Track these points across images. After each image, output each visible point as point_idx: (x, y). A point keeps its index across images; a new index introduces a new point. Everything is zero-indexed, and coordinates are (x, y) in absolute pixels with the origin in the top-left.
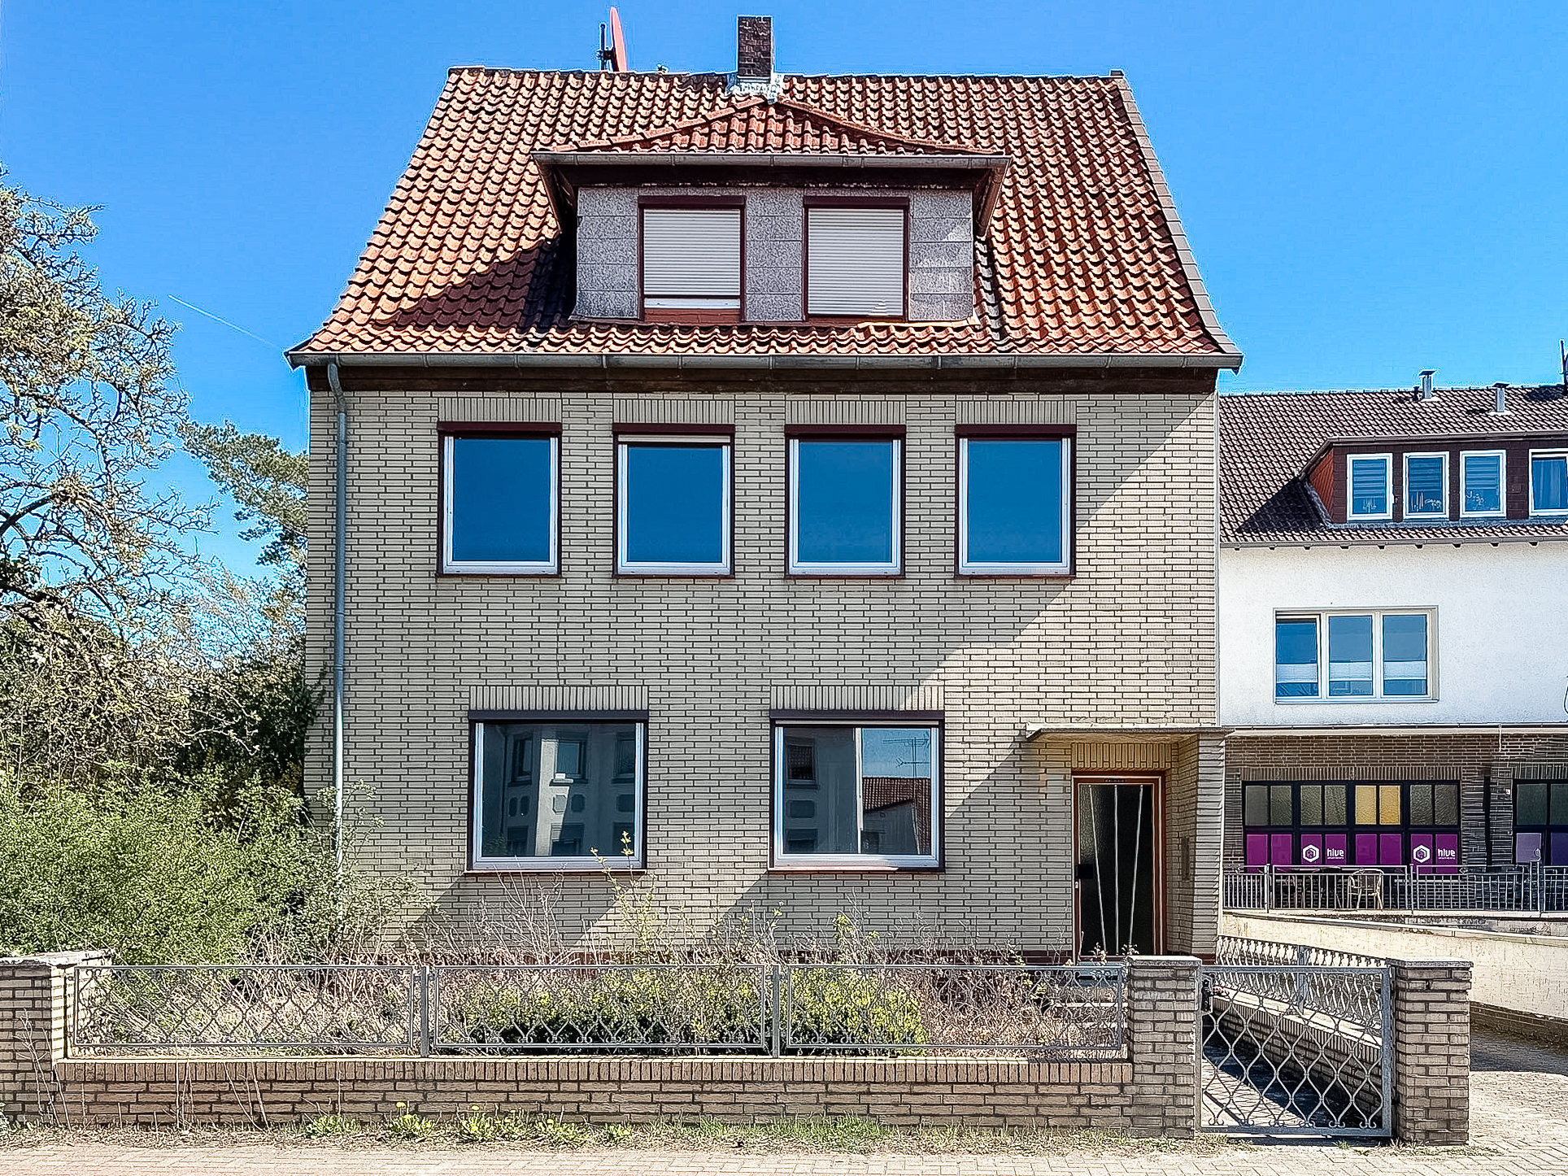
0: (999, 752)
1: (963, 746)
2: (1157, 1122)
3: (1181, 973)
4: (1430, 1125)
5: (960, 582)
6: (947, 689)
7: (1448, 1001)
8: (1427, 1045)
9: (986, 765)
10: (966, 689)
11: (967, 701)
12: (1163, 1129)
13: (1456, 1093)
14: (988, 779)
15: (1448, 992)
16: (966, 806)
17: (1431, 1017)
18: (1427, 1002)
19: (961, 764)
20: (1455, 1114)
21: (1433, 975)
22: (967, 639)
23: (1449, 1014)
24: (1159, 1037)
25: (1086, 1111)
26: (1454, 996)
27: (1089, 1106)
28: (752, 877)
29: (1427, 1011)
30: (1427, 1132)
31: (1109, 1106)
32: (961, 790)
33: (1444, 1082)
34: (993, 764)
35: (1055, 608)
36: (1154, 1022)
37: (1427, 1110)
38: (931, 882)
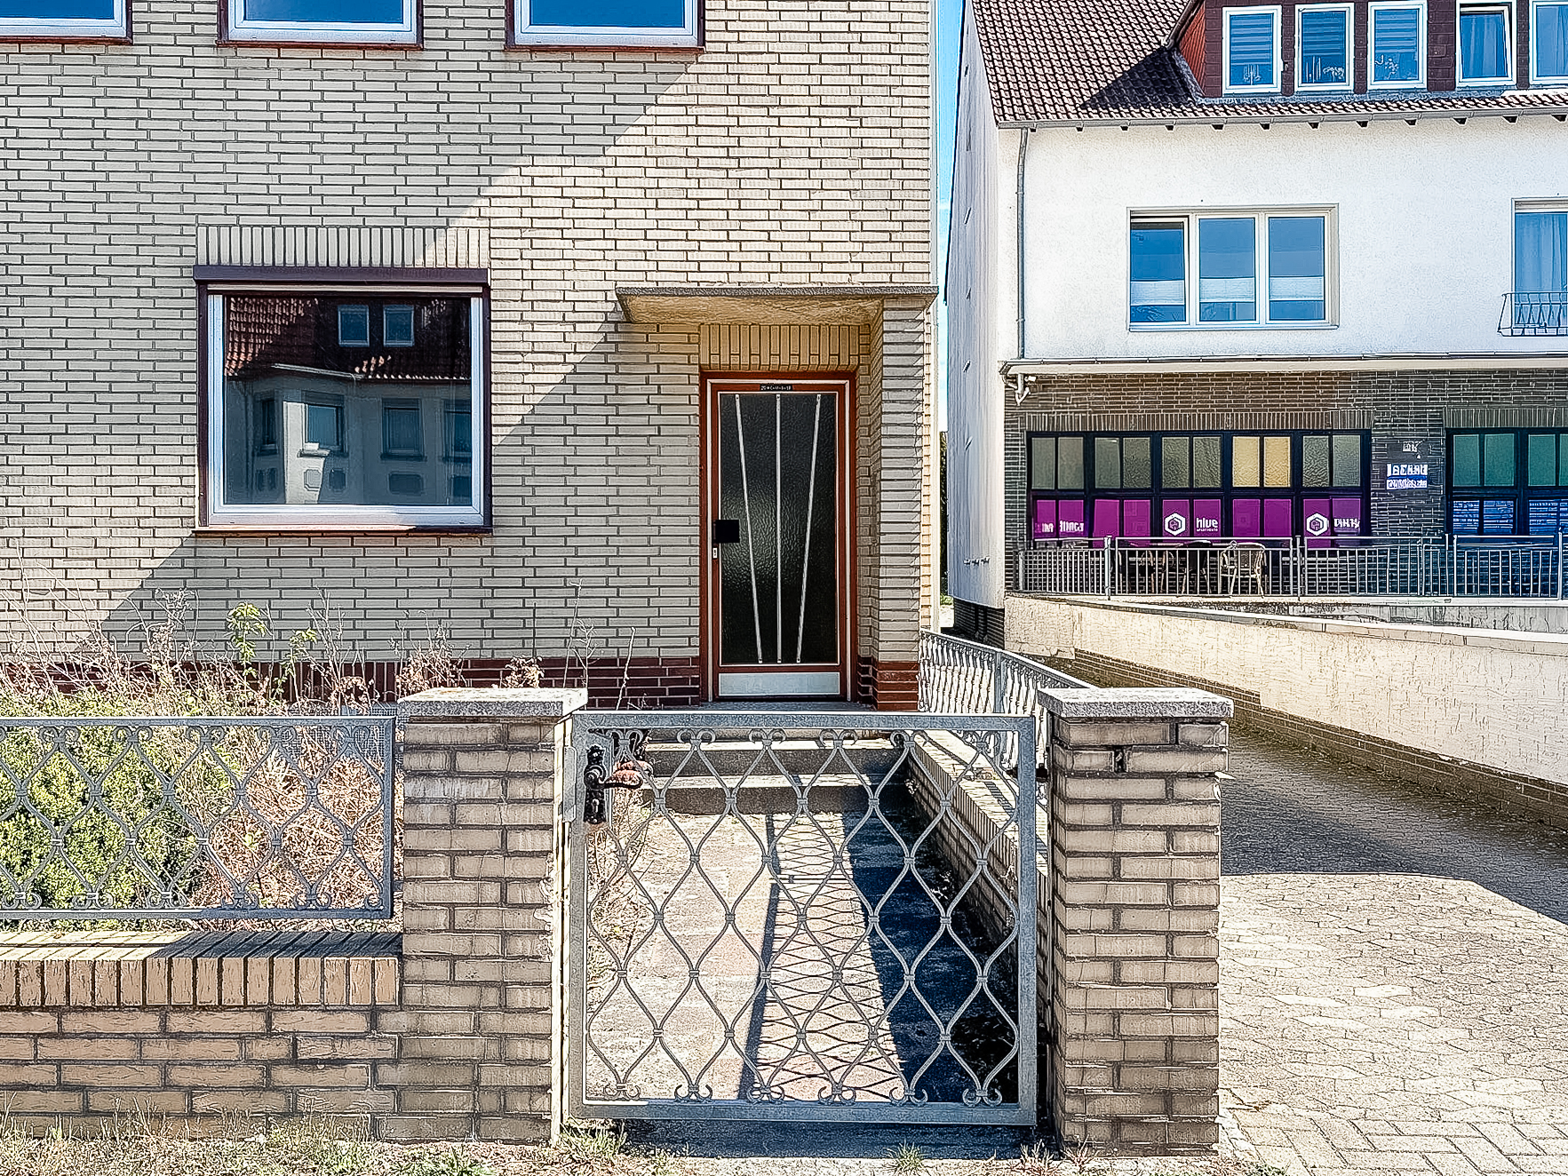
0: (582, 337)
1: (521, 327)
2: (459, 1102)
3: (520, 733)
4: (1124, 1106)
5: (514, 56)
6: (494, 233)
7: (1169, 798)
8: (1117, 909)
9: (560, 358)
10: (527, 234)
11: (527, 254)
12: (476, 1116)
13: (1188, 1026)
14: (564, 382)
15: (1169, 777)
16: (529, 427)
17: (1127, 841)
18: (1116, 804)
19: (518, 358)
20: (1184, 1079)
21: (1131, 735)
22: (526, 150)
23: (1170, 831)
24: (464, 892)
25: (284, 1076)
26: (1183, 788)
27: (294, 1061)
28: (169, 541)
29: (1117, 825)
30: (1117, 1122)
31: (341, 1063)
32: (519, 399)
33: (1156, 998)
34: (571, 358)
35: (672, 100)
36: (452, 855)
37: (1117, 1067)
38: (467, 551)
